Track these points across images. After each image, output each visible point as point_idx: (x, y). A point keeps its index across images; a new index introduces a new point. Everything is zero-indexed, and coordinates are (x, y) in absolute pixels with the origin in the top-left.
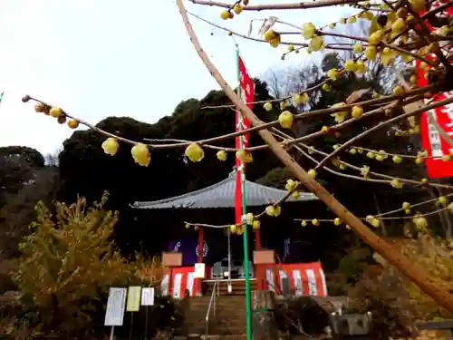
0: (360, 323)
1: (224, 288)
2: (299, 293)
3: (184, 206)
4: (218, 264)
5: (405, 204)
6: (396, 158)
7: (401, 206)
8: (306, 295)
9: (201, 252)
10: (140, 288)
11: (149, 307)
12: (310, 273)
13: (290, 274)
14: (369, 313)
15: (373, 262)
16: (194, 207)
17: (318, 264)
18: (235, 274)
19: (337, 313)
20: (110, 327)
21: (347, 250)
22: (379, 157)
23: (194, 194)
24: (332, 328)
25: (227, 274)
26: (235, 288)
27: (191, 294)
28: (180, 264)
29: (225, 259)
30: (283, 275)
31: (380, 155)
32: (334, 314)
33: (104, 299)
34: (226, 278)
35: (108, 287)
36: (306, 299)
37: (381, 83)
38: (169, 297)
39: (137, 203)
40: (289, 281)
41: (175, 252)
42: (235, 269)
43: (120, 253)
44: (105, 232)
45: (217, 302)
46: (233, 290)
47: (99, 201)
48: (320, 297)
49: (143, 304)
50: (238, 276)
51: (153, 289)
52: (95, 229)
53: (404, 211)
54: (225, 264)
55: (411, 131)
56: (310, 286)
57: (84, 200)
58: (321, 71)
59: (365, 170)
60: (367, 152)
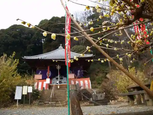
0: (101, 96)
1: (57, 87)
2: (82, 88)
3: (43, 58)
4: (55, 79)
5: (117, 55)
6: (116, 42)
7: (116, 56)
8: (85, 88)
9: (48, 75)
10: (27, 87)
11: (31, 93)
12: (86, 82)
13: (79, 82)
14: (104, 93)
15: (106, 78)
16: (46, 59)
17: (89, 78)
18: (60, 82)
19: (94, 94)
20: (17, 100)
21: (98, 74)
22: (111, 42)
23: (50, 53)
24: (92, 98)
25: (58, 82)
26: (60, 87)
27: (45, 89)
28: (41, 78)
29: (57, 77)
30: (77, 82)
31: (111, 41)
32: (93, 94)
33: (14, 90)
34: (58, 83)
35: (15, 86)
36: (85, 90)
37: (112, 18)
38: (37, 90)
39: (25, 57)
40: (79, 84)
41: (39, 74)
42: (60, 80)
43: (20, 74)
44: (14, 67)
45: (54, 91)
46: (60, 88)
47: (12, 56)
48: (89, 89)
49: (28, 92)
50: (61, 83)
51: (32, 87)
52: (10, 65)
53: (117, 57)
54: (57, 79)
55: (120, 35)
56: (86, 85)
57: (6, 55)
58: (92, 12)
59: (107, 45)
60: (108, 40)
